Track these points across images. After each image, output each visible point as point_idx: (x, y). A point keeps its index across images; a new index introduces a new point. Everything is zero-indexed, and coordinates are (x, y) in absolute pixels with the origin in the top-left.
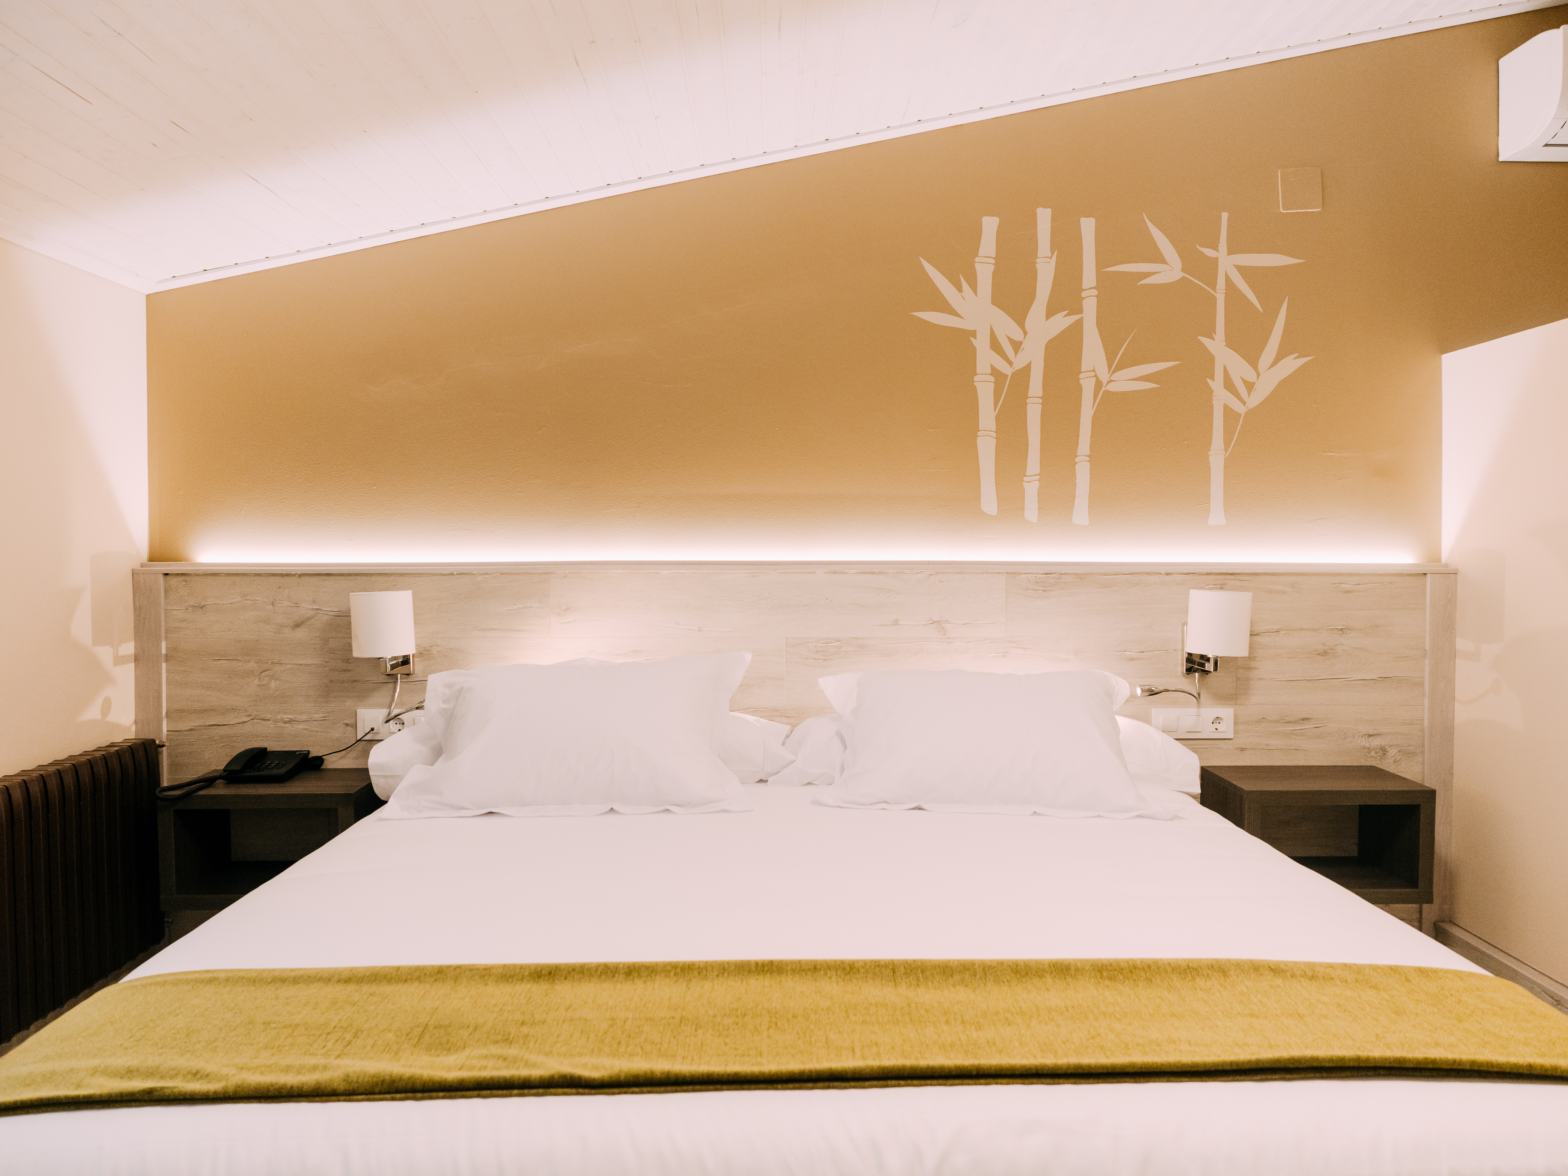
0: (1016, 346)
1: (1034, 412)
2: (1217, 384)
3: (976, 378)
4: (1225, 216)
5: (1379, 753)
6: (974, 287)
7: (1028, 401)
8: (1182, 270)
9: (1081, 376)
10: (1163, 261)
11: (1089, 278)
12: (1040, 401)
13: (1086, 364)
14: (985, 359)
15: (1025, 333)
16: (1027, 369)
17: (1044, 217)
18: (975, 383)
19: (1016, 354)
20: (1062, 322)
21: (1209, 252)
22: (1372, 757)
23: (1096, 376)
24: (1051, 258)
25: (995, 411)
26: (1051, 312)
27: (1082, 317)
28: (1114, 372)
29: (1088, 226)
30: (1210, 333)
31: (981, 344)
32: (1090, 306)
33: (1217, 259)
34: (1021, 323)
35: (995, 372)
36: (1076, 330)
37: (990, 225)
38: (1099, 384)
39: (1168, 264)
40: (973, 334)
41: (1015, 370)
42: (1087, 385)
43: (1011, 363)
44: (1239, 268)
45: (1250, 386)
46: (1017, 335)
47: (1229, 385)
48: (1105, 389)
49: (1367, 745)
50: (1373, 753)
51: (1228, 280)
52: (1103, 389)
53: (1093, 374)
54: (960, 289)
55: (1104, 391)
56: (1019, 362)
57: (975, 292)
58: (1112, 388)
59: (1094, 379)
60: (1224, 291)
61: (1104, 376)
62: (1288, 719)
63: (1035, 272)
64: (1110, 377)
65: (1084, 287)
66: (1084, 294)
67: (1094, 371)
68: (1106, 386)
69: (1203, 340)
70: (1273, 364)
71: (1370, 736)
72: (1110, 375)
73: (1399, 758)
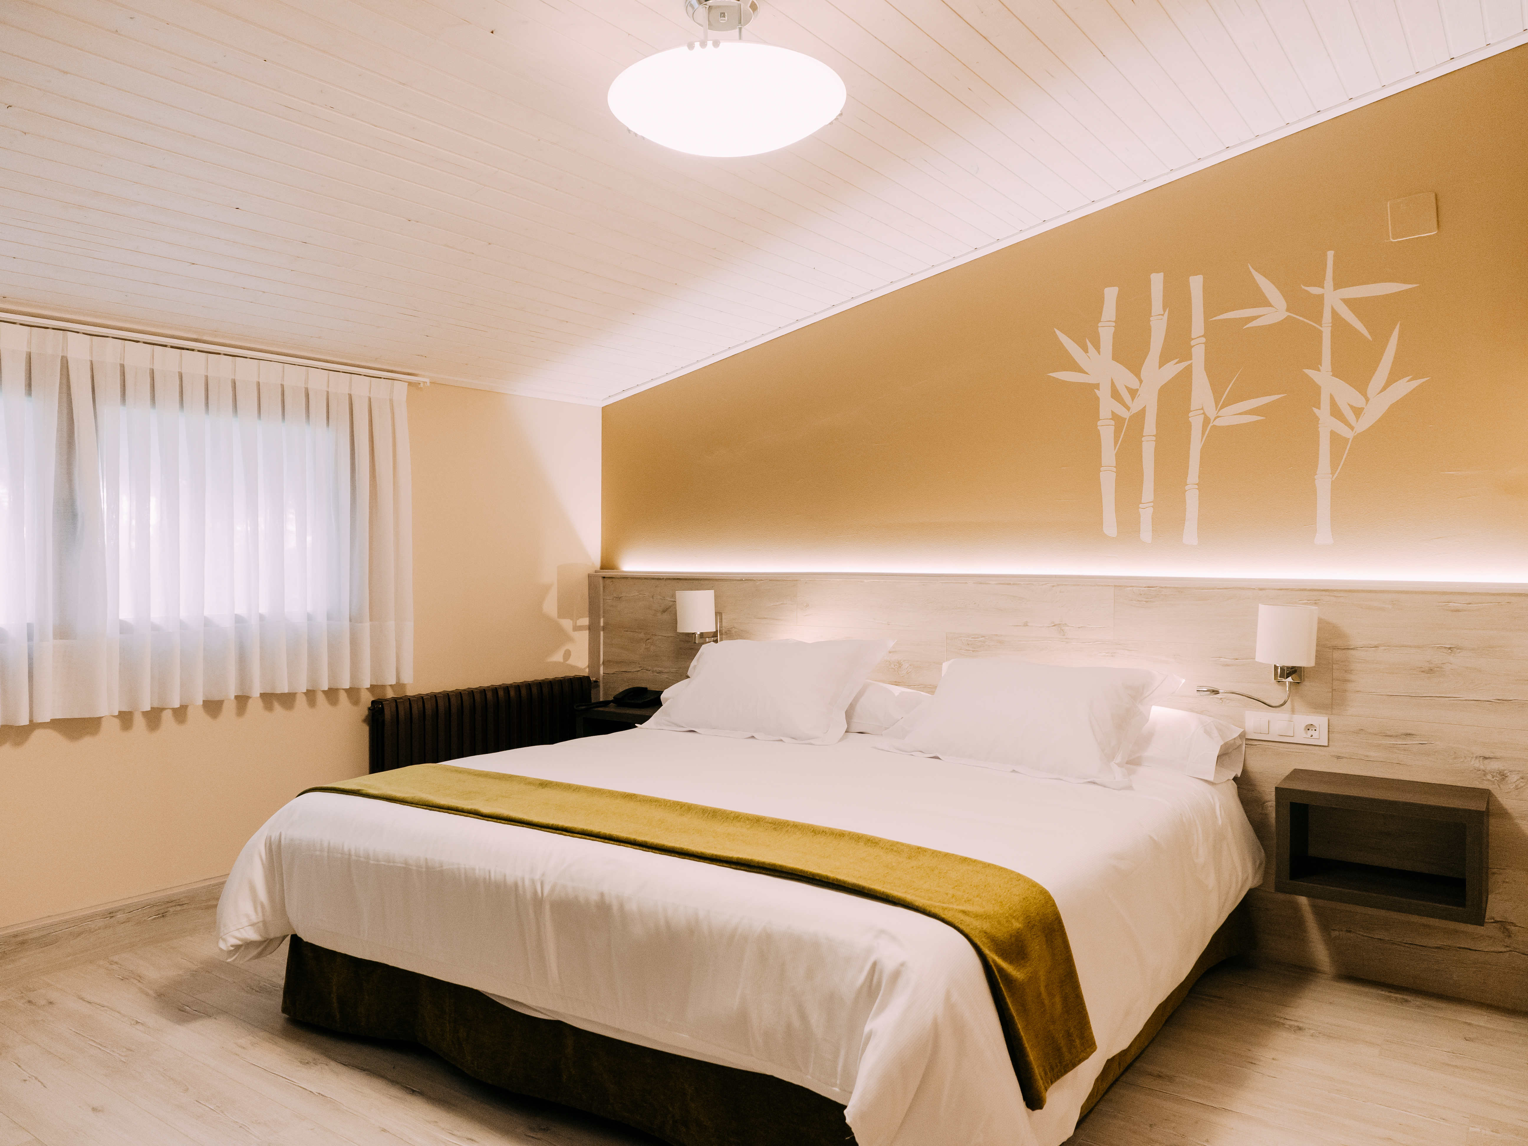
0: (1133, 393)
1: (1148, 448)
2: (1323, 413)
3: (1099, 423)
4: (1330, 254)
5: (1497, 777)
6: (1097, 347)
7: (1143, 439)
8: (1288, 310)
9: (1191, 414)
10: (1269, 305)
11: (1198, 327)
12: (1154, 438)
13: (1195, 404)
14: (1107, 406)
15: (1141, 381)
16: (1142, 413)
17: (1157, 280)
18: (1098, 427)
19: (1133, 399)
20: (1173, 369)
21: (1315, 290)
22: (1488, 780)
23: (1204, 413)
24: (1163, 315)
25: (1115, 449)
26: (1164, 361)
27: (1191, 363)
28: (1221, 408)
29: (1196, 283)
30: (1316, 365)
31: (1104, 394)
32: (1198, 353)
33: (1323, 295)
34: (1137, 374)
35: (1115, 417)
36: (1186, 375)
37: (1111, 294)
38: (1207, 421)
39: (1273, 307)
40: (1097, 386)
41: (1132, 414)
42: (1196, 422)
43: (1128, 408)
44: (1347, 302)
45: (1358, 412)
46: (1133, 383)
47: (1336, 412)
48: (1212, 425)
49: (1482, 767)
50: (1489, 777)
51: (1334, 312)
52: (1211, 424)
53: (1202, 412)
54: (1086, 351)
55: (1212, 426)
56: (1135, 407)
57: (1099, 353)
58: (1219, 423)
59: (1203, 415)
60: (1331, 325)
61: (1211, 412)
62: (1389, 733)
63: (1149, 329)
64: (1218, 412)
65: (1193, 337)
66: (1193, 343)
67: (1202, 409)
68: (1214, 421)
69: (1310, 372)
70: (1384, 388)
71: (1485, 758)
72: (1217, 412)
73: (1522, 784)
